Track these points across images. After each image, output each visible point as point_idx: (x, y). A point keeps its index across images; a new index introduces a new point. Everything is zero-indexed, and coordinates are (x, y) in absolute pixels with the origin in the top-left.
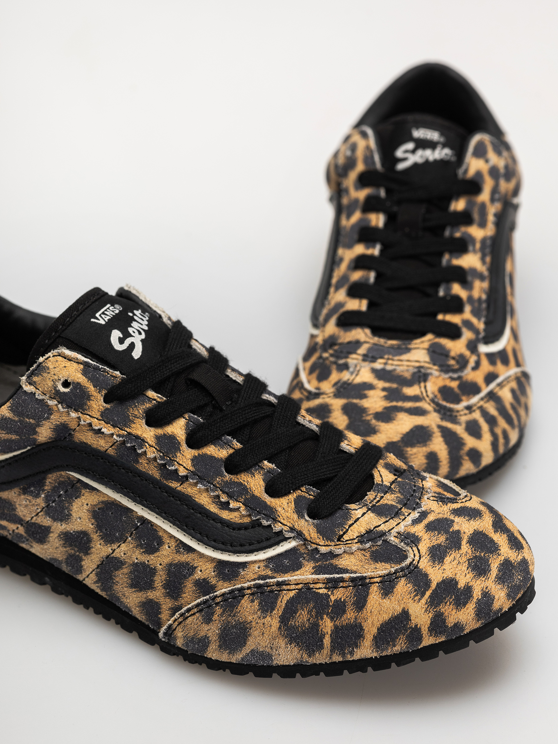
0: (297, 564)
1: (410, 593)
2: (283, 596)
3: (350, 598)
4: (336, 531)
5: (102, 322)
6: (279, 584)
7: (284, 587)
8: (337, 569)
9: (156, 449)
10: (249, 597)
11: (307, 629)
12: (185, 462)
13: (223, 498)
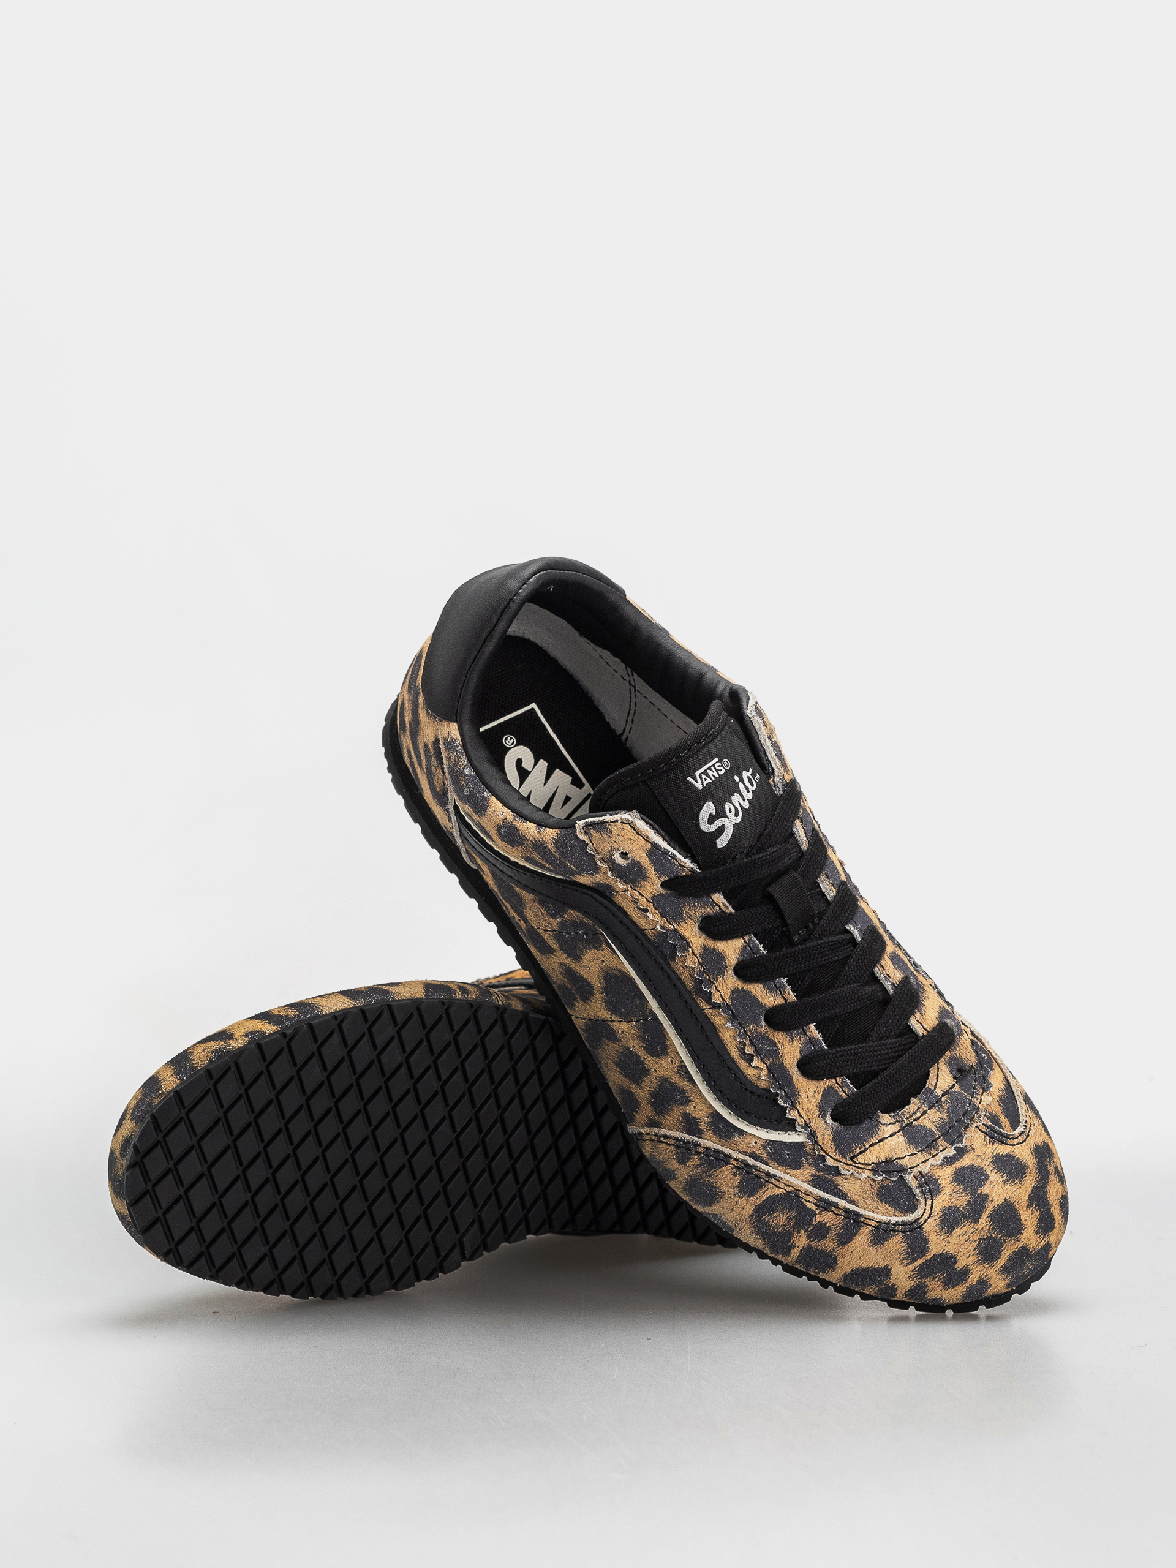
0: (796, 1162)
1: (901, 1254)
2: (768, 1189)
3: (837, 1227)
4: (853, 1147)
5: (699, 786)
6: (768, 1174)
7: (773, 1180)
8: (836, 1189)
9: (698, 960)
10: (732, 1169)
11: (779, 1233)
12: (724, 990)
13: (748, 1050)
